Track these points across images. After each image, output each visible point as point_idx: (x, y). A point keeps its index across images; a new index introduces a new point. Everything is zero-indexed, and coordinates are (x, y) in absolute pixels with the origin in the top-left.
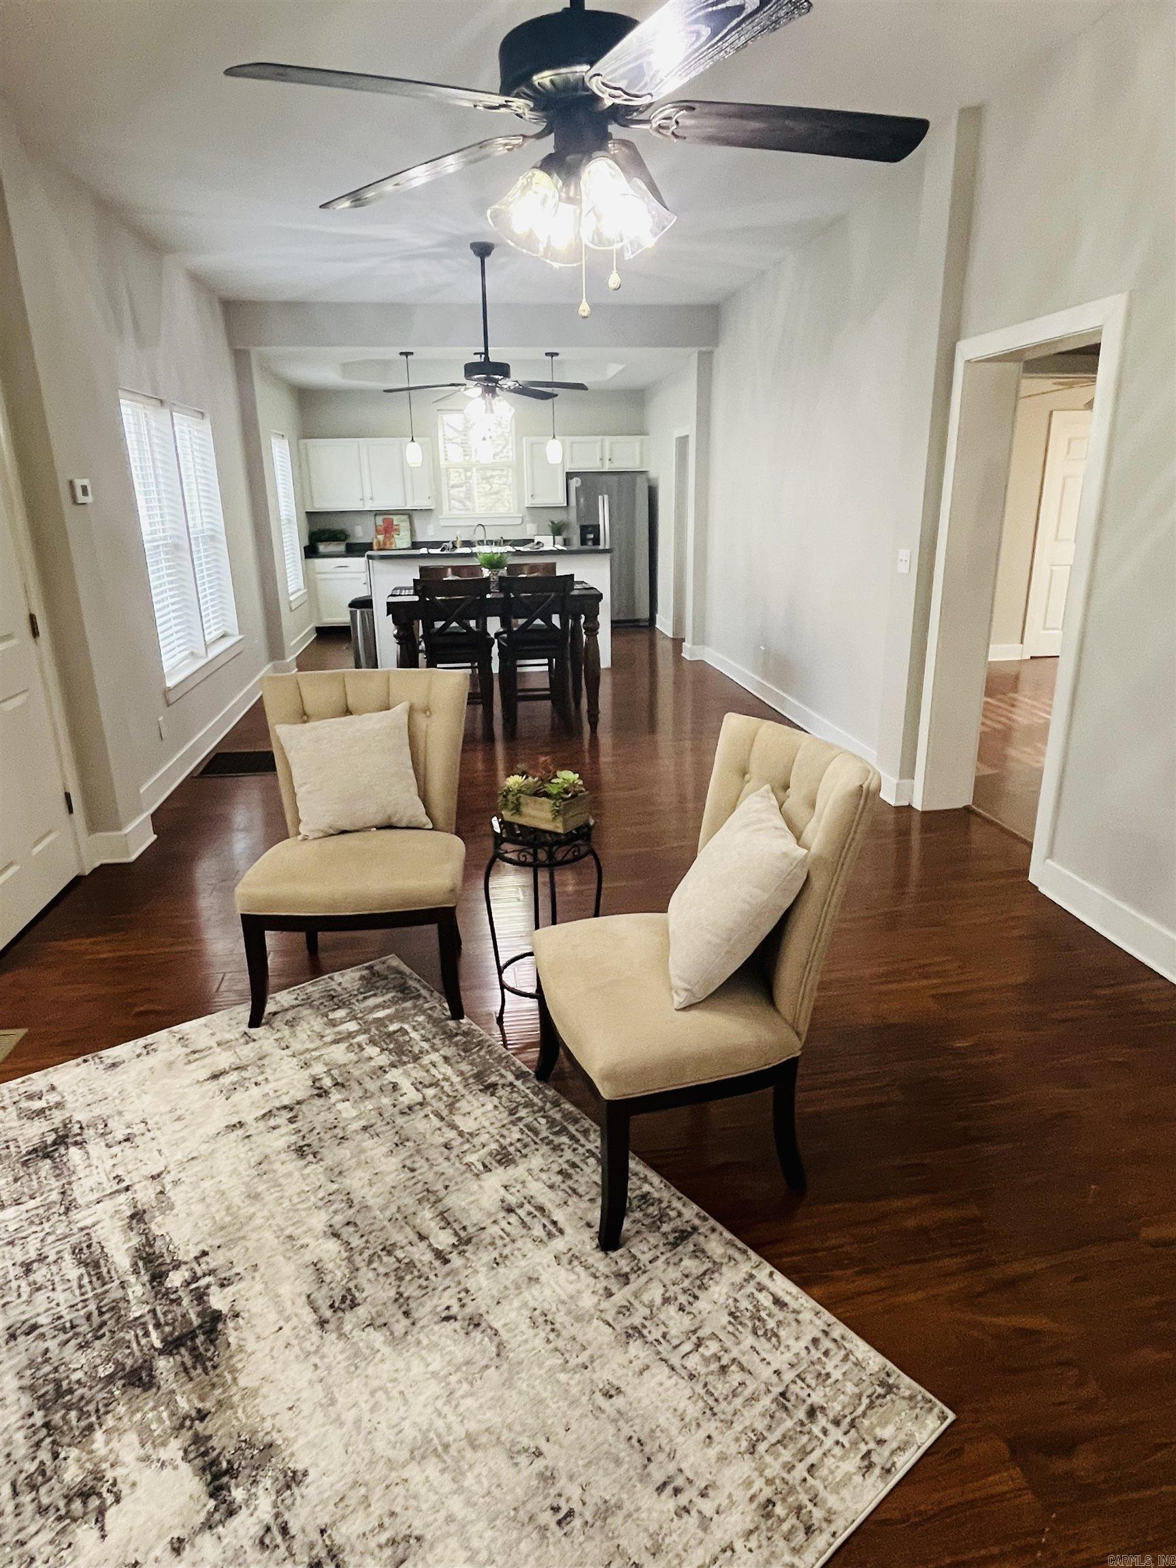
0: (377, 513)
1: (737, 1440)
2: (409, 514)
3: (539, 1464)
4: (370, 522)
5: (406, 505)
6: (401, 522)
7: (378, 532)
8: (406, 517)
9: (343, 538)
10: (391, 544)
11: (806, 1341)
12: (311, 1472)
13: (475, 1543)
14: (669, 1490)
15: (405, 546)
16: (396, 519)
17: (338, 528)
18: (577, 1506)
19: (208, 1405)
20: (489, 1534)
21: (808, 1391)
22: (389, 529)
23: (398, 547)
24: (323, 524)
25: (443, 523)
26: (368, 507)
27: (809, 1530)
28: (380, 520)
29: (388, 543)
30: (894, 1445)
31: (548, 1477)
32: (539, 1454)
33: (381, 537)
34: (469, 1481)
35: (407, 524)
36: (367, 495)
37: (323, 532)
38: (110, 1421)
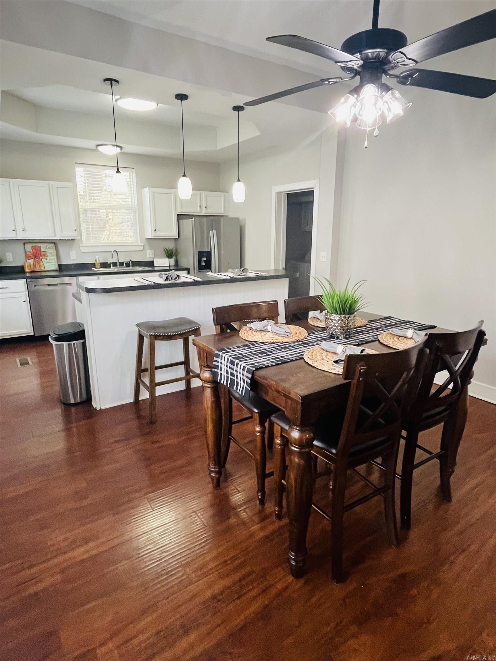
0: (25, 242)
2: (54, 243)
4: (19, 249)
5: (55, 236)
8: (52, 245)
10: (40, 267)
15: (53, 268)
16: (43, 247)
22: (37, 255)
23: (47, 269)
25: (83, 250)
26: (21, 236)
29: (37, 266)
33: (31, 261)
36: (19, 227)
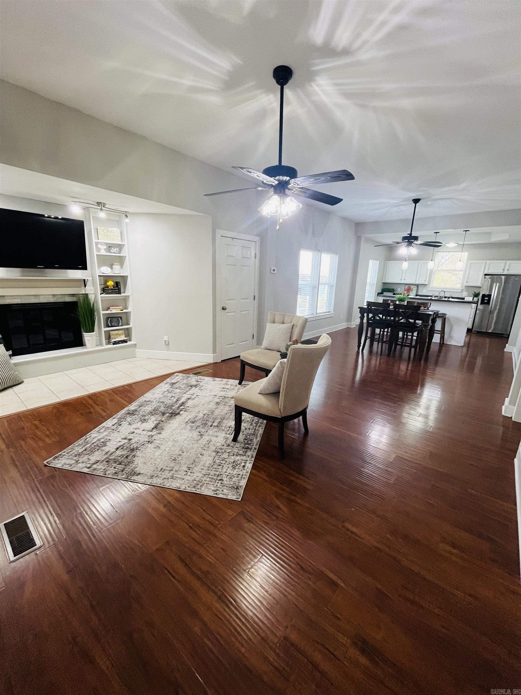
0: (406, 284)
1: (206, 472)
2: (418, 286)
3: (182, 453)
4: (403, 287)
5: (416, 282)
6: (414, 289)
7: (405, 290)
8: (416, 286)
9: (392, 291)
11: (237, 473)
12: (162, 434)
13: (163, 453)
14: (188, 468)
16: (412, 287)
17: (392, 288)
18: (177, 460)
19: (165, 421)
20: (166, 454)
21: (225, 477)
22: (409, 289)
24: (387, 287)
25: (429, 289)
26: (402, 282)
27: (194, 487)
28: (407, 287)
30: (223, 493)
31: (180, 455)
32: (183, 452)
33: (406, 292)
34: (172, 448)
35: (416, 289)
36: (403, 278)
37: (386, 289)
38: (156, 416)
